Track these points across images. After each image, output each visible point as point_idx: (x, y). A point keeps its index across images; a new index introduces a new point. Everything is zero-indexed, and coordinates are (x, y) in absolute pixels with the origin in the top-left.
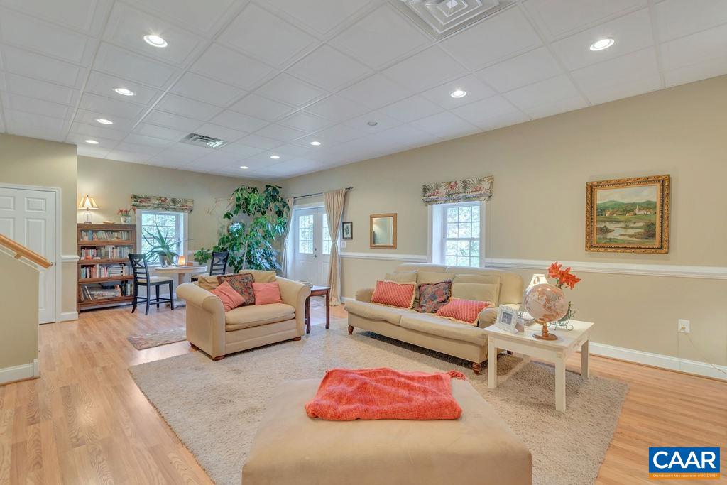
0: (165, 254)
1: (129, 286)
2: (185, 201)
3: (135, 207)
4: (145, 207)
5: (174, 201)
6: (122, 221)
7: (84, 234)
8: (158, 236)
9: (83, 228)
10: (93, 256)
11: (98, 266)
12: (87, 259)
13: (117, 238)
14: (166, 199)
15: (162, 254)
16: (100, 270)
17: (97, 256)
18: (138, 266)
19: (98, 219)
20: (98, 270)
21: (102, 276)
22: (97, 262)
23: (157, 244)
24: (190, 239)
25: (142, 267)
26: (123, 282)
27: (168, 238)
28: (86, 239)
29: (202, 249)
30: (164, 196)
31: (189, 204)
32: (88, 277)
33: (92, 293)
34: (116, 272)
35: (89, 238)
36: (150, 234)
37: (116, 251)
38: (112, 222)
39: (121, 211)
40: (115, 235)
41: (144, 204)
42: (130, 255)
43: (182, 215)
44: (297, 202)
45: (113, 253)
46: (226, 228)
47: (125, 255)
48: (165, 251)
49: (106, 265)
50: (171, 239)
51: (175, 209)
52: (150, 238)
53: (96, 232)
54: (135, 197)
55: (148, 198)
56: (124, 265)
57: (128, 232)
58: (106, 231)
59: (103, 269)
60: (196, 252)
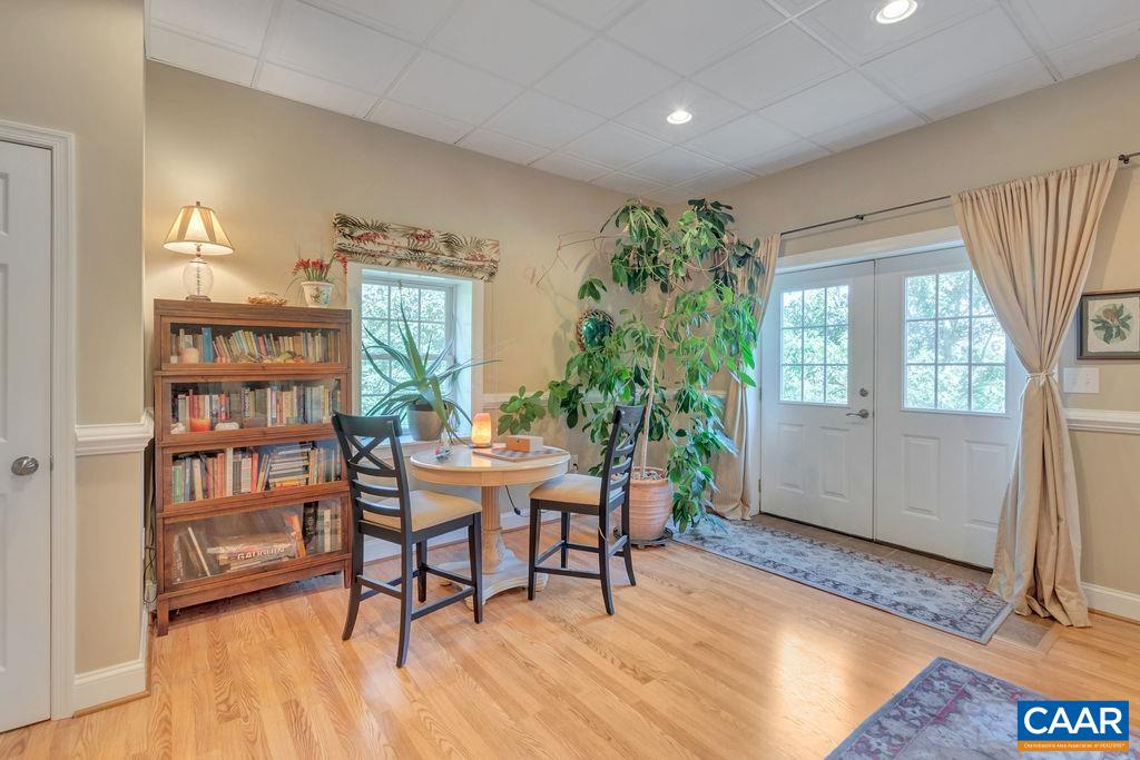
0: (428, 407)
1: (327, 514)
2: (478, 244)
3: (344, 254)
4: (372, 257)
5: (450, 242)
6: (308, 298)
7: (186, 339)
8: (403, 351)
9: (181, 321)
10: (215, 415)
11: (230, 453)
12: (193, 428)
13: (293, 355)
14: (428, 236)
15: (420, 406)
16: (237, 467)
17: (230, 417)
18: (364, 462)
19: (229, 287)
20: (230, 468)
21: (246, 489)
22: (228, 438)
23: (402, 375)
24: (489, 361)
25: (383, 471)
26: (307, 505)
27: (433, 357)
28: (191, 355)
29: (522, 391)
30: (423, 224)
31: (487, 252)
32: (199, 495)
33: (211, 550)
34: (287, 470)
35: (201, 357)
36: (381, 344)
37: (291, 397)
38: (274, 299)
39: (304, 265)
40: (287, 343)
41: (369, 246)
42: (337, 420)
43: (467, 289)
44: (790, 245)
45: (280, 409)
46: (573, 327)
47: (322, 415)
48: (429, 396)
49: (257, 449)
50: (438, 359)
51: (452, 268)
52: (380, 357)
53: (227, 331)
54: (343, 221)
55: (381, 229)
56: (314, 445)
57: (325, 333)
58: (259, 332)
59: (247, 463)
60: (506, 398)
